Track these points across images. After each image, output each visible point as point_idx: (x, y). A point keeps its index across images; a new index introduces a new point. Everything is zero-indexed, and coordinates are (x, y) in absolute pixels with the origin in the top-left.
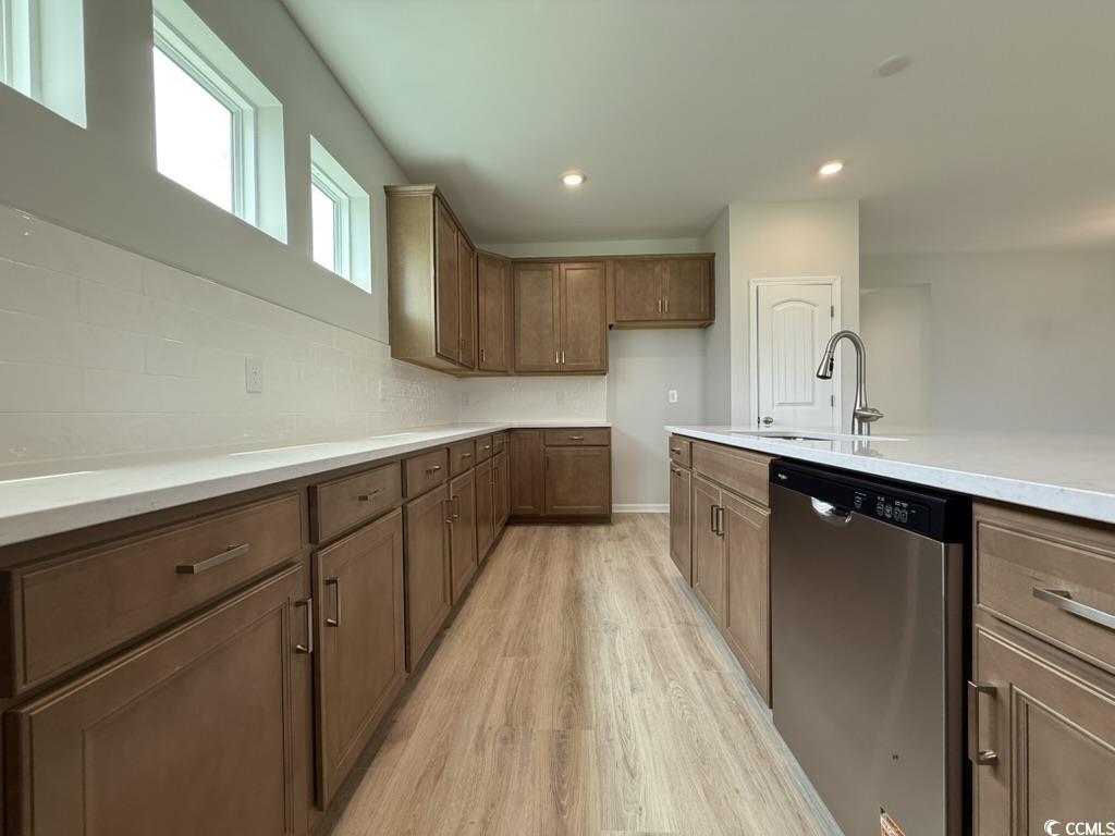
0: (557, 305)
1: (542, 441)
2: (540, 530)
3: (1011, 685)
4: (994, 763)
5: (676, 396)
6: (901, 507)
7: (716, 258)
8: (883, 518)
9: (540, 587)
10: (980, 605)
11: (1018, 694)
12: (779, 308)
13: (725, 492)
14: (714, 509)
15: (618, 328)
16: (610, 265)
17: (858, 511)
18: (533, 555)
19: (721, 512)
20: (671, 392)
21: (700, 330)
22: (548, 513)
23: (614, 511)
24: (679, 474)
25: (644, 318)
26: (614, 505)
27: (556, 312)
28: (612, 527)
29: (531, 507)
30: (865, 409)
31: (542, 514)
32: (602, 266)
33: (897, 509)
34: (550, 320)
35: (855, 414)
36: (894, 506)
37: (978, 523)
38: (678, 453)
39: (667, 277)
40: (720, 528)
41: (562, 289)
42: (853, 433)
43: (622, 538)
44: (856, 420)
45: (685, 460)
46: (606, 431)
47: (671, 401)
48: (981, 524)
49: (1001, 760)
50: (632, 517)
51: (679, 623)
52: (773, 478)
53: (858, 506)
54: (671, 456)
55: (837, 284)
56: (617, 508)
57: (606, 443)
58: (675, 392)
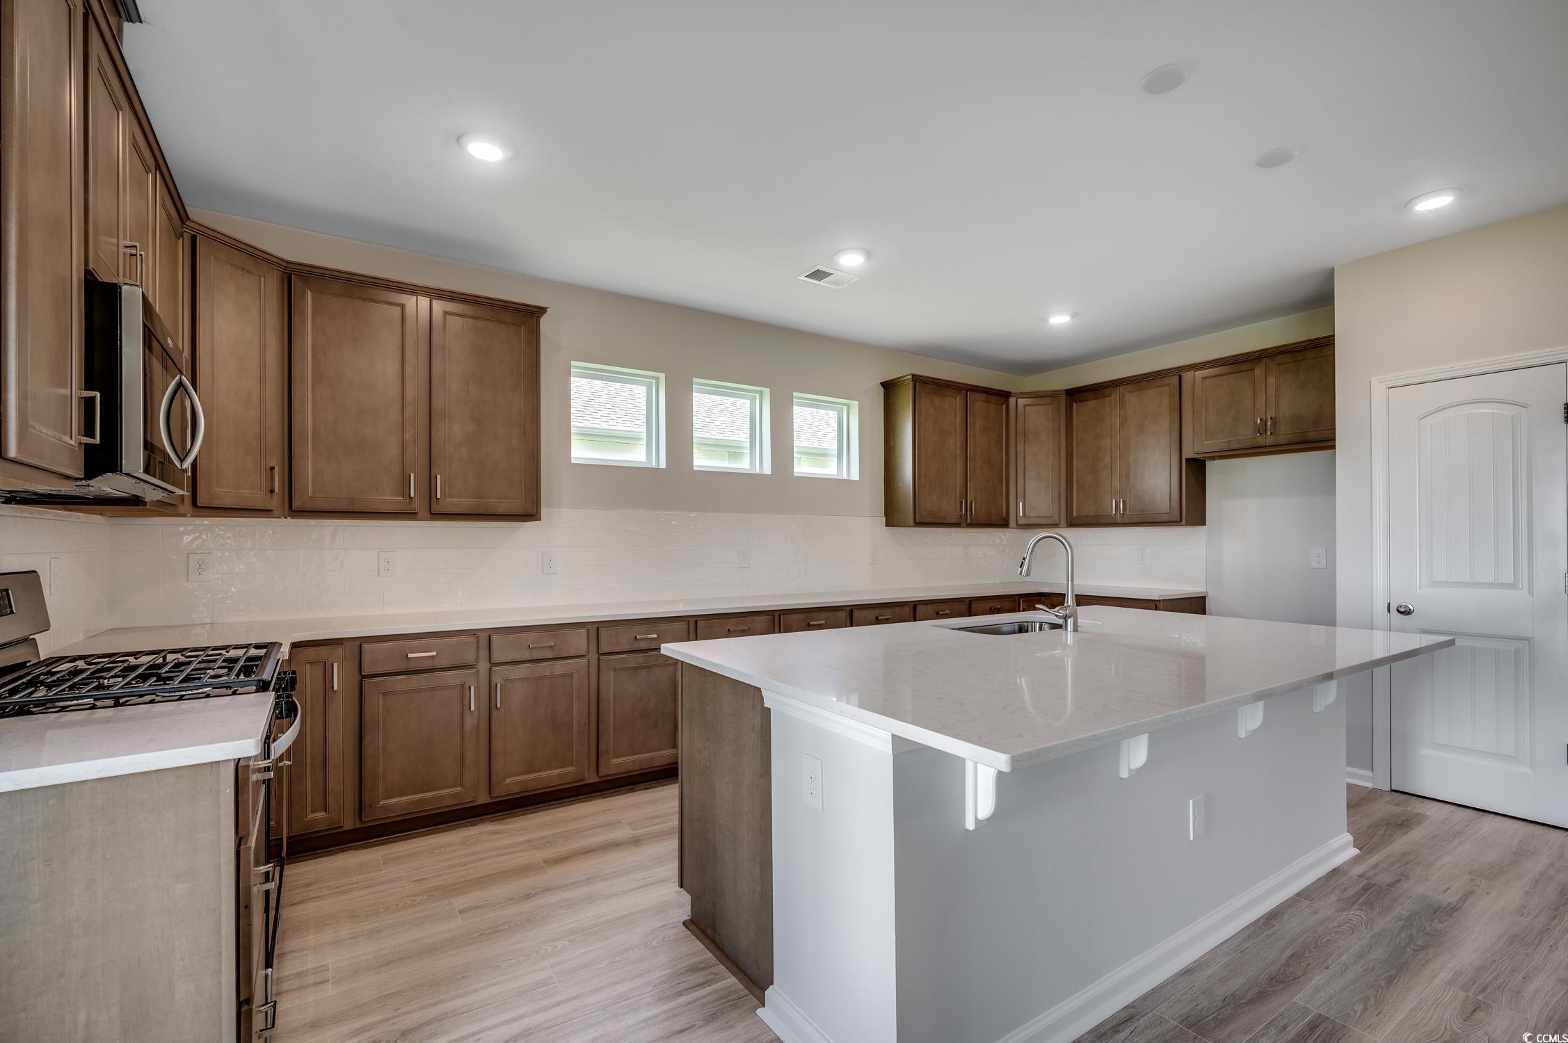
12: (1436, 419)
16: (1187, 378)
20: (1314, 551)
25: (1234, 445)
32: (1176, 380)
34: (1108, 459)
39: (1273, 380)
41: (1124, 419)
58: (1322, 551)
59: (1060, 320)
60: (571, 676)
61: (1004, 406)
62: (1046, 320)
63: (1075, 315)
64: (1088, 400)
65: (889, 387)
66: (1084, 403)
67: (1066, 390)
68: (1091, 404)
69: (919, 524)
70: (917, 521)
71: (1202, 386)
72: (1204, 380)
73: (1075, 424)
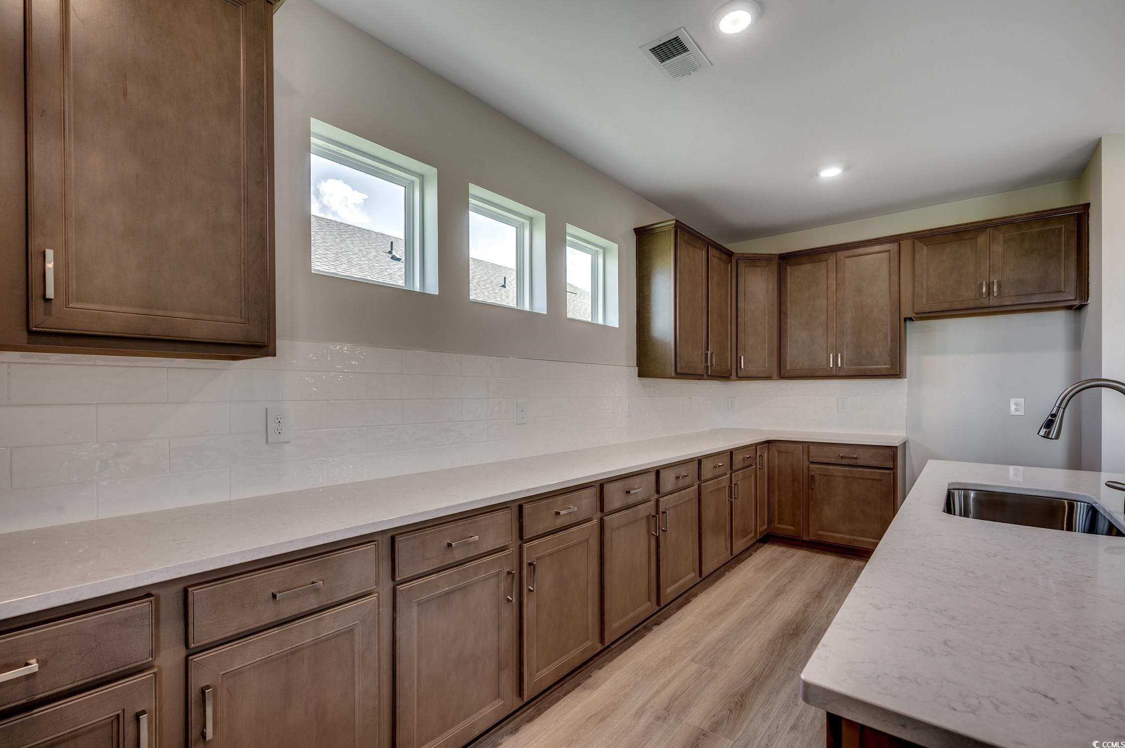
59: (831, 173)
60: (350, 631)
61: (729, 265)
62: (816, 174)
63: (846, 168)
64: (802, 264)
65: (644, 235)
66: (799, 266)
67: (780, 255)
68: (807, 267)
69: (681, 375)
70: (678, 371)
71: (924, 252)
72: (925, 247)
73: (789, 286)
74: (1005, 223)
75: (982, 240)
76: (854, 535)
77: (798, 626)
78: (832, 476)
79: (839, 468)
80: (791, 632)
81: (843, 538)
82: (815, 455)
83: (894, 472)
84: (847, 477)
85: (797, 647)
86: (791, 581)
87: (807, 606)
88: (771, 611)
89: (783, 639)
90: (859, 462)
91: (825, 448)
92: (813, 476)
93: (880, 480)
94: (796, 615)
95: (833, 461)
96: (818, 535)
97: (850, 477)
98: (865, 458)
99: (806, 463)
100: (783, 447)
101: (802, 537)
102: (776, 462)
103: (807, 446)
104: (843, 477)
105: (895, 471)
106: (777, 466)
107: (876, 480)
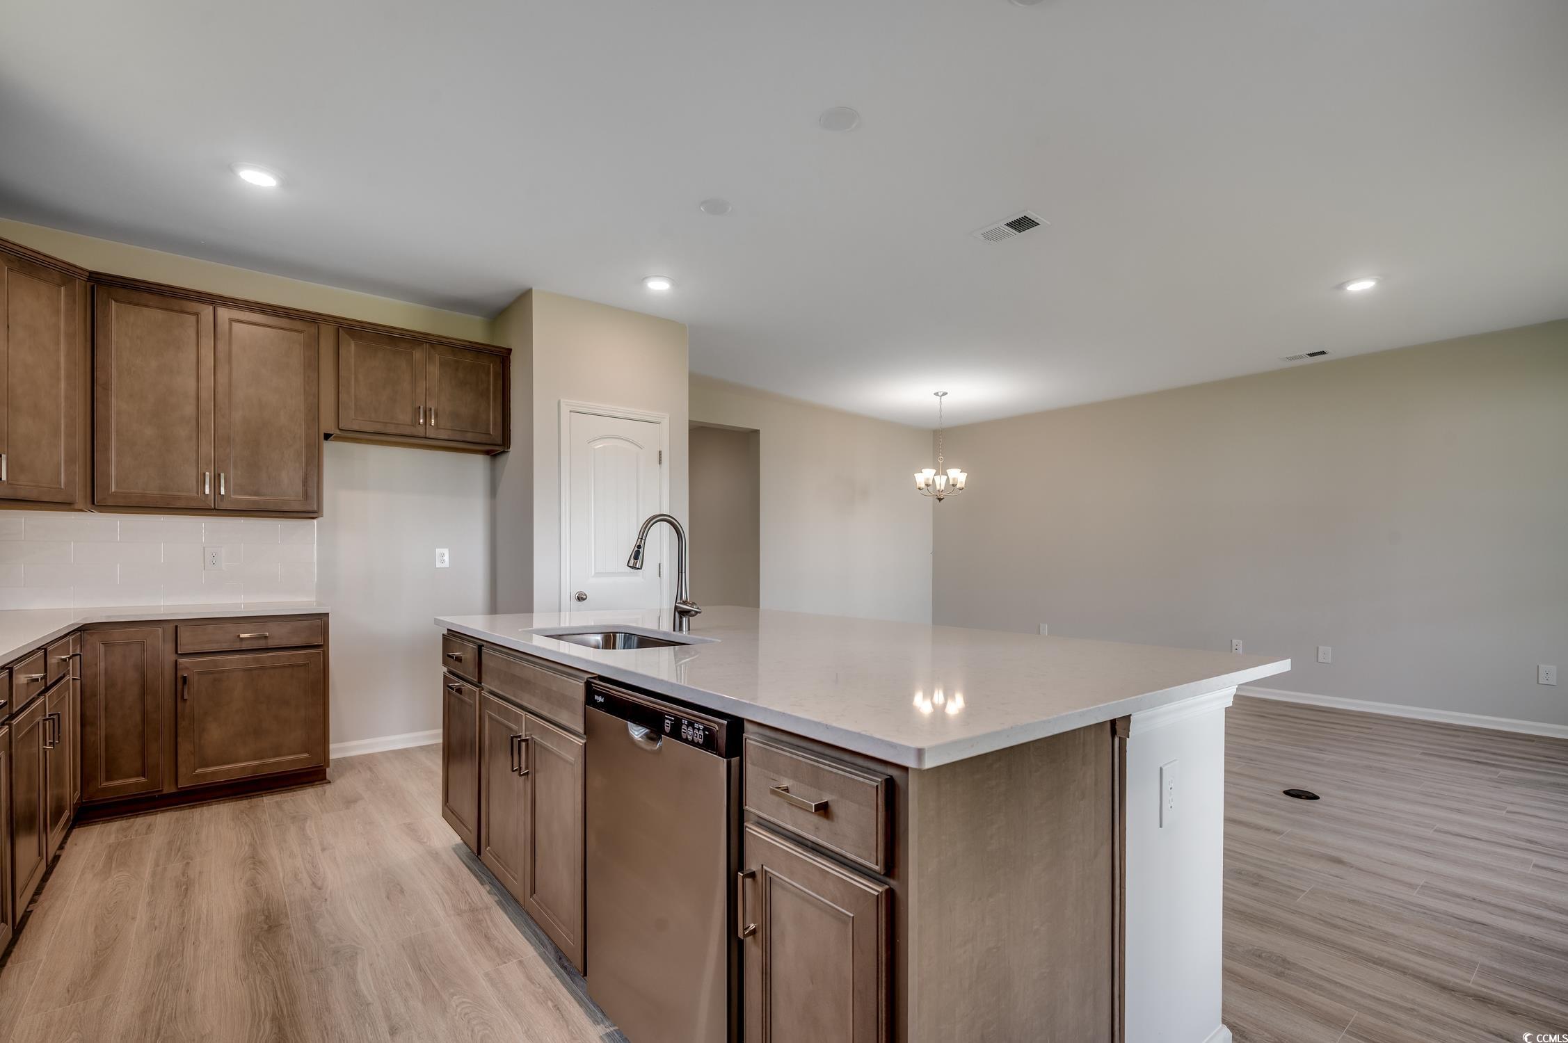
0: (207, 381)
1: (170, 647)
2: (162, 822)
3: (762, 866)
4: (753, 932)
5: (446, 558)
6: (699, 729)
7: (512, 357)
8: (686, 741)
9: (183, 930)
10: (747, 807)
11: (766, 871)
12: (599, 445)
13: (530, 716)
14: (516, 741)
15: (339, 438)
16: (327, 332)
17: (667, 735)
18: (154, 874)
19: (524, 744)
20: (438, 551)
21: (487, 457)
22: (184, 783)
23: (332, 756)
24: (459, 690)
25: (391, 429)
26: (332, 746)
27: (206, 395)
28: (327, 787)
29: (141, 779)
30: (685, 603)
31: (168, 789)
32: (313, 330)
33: (696, 731)
34: (189, 410)
35: (676, 608)
36: (694, 728)
37: (746, 739)
38: (459, 659)
39: (434, 370)
40: (523, 766)
41: (222, 355)
42: (674, 630)
43: (350, 802)
44: (677, 614)
45: (470, 671)
46: (320, 622)
47: (439, 565)
48: (748, 740)
49: (757, 930)
50: (367, 763)
51: (460, 913)
52: (589, 700)
53: (667, 729)
54: (445, 663)
55: (666, 422)
56: (337, 751)
57: (319, 641)
58: (446, 551)
64: (146, 306)
66: (137, 308)
67: (90, 272)
71: (351, 349)
72: (352, 343)
73: (114, 337)
74: (441, 343)
75: (418, 354)
76: (262, 758)
77: (267, 914)
78: (223, 672)
79: (237, 656)
80: (266, 927)
81: (244, 768)
82: (188, 641)
83: (324, 651)
84: (250, 670)
85: (295, 941)
86: (188, 863)
87: (253, 883)
88: (199, 919)
89: (262, 942)
90: (271, 643)
91: (210, 628)
92: (185, 679)
93: (304, 665)
94: (248, 902)
95: (225, 647)
96: (197, 776)
97: (256, 669)
98: (279, 635)
99: (170, 657)
100: (117, 635)
101: (162, 791)
102: (103, 664)
103: (175, 627)
104: (244, 670)
105: (326, 649)
106: (103, 672)
107: (298, 666)
